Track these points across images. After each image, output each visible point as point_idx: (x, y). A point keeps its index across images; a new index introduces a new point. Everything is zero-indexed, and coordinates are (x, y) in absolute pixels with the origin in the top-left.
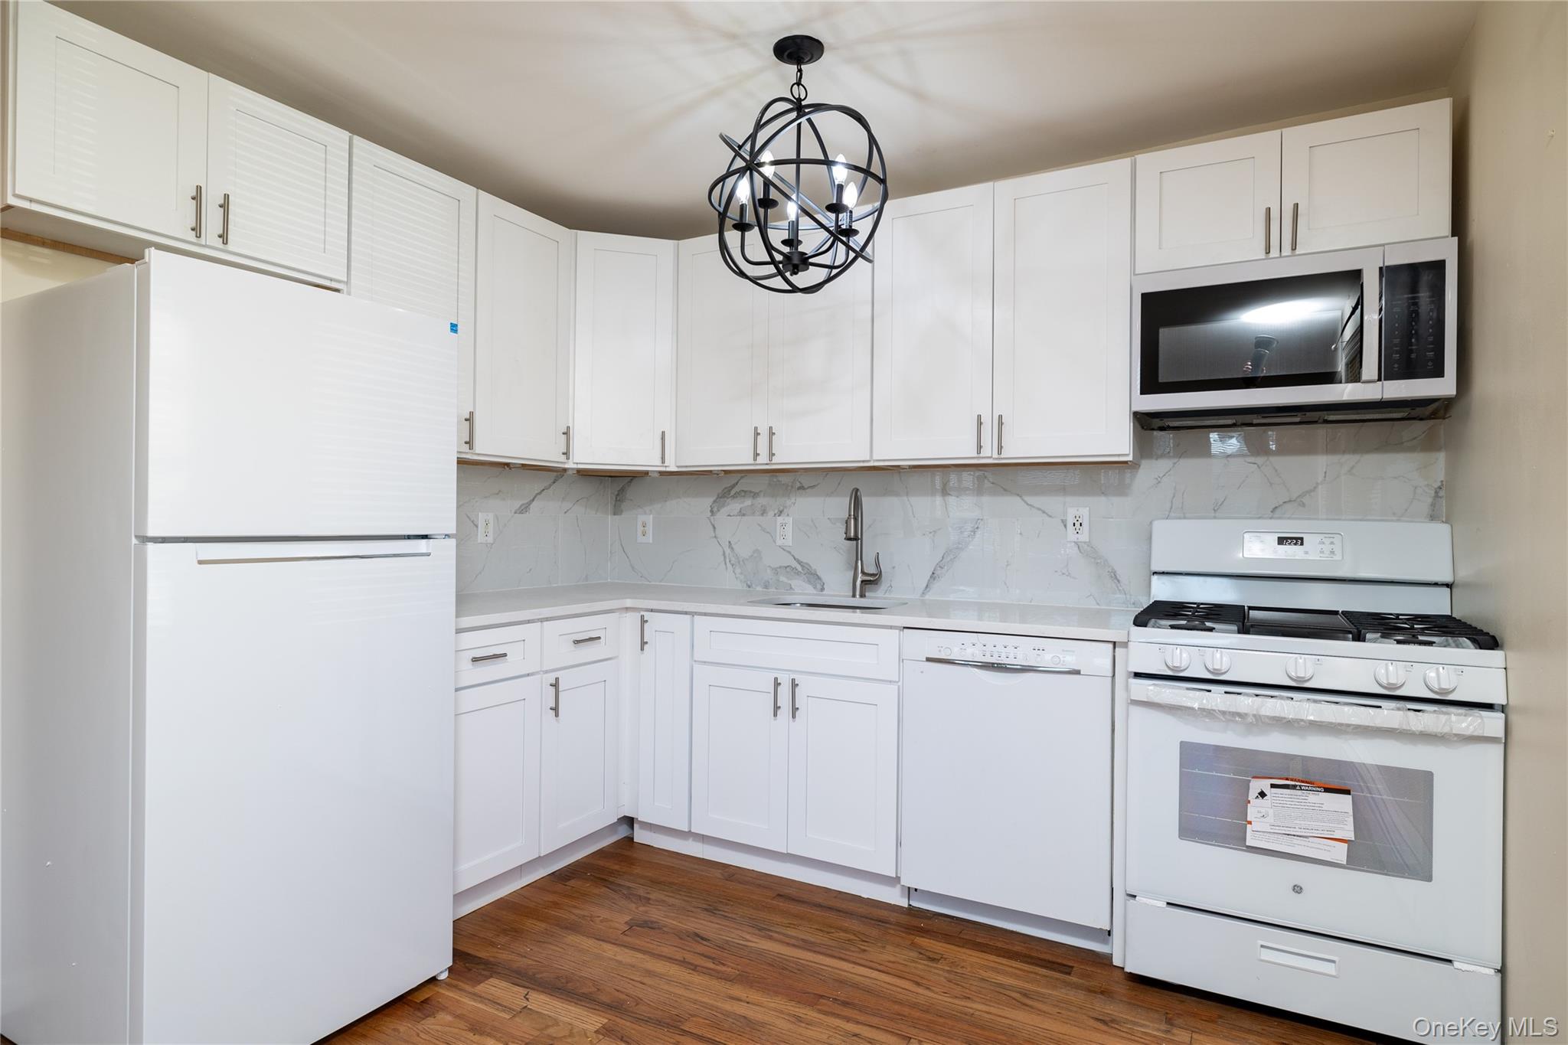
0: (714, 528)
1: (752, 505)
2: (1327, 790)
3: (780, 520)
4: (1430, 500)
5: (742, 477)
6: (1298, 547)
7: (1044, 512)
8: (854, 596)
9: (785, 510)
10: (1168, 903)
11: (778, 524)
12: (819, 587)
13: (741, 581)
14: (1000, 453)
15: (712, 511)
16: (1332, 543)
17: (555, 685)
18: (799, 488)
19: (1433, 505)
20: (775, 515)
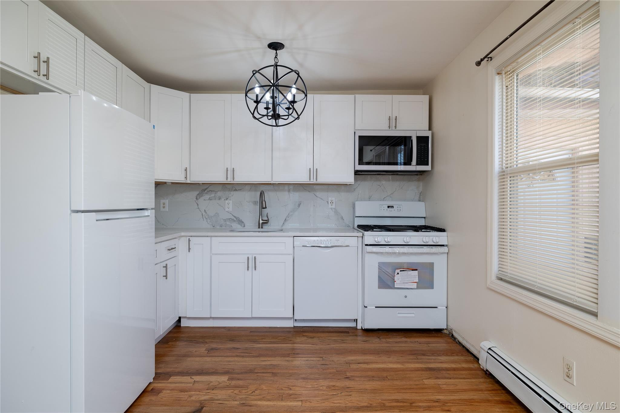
0: (198, 205)
1: (215, 196)
2: (413, 270)
3: (227, 201)
4: (419, 196)
5: (210, 186)
6: (392, 209)
7: (322, 199)
8: (259, 228)
9: (229, 198)
10: (376, 307)
11: (226, 203)
12: (243, 225)
13: (210, 225)
14: (316, 180)
15: (197, 198)
16: (400, 207)
17: (166, 267)
18: (234, 190)
19: (419, 197)
20: (225, 200)
